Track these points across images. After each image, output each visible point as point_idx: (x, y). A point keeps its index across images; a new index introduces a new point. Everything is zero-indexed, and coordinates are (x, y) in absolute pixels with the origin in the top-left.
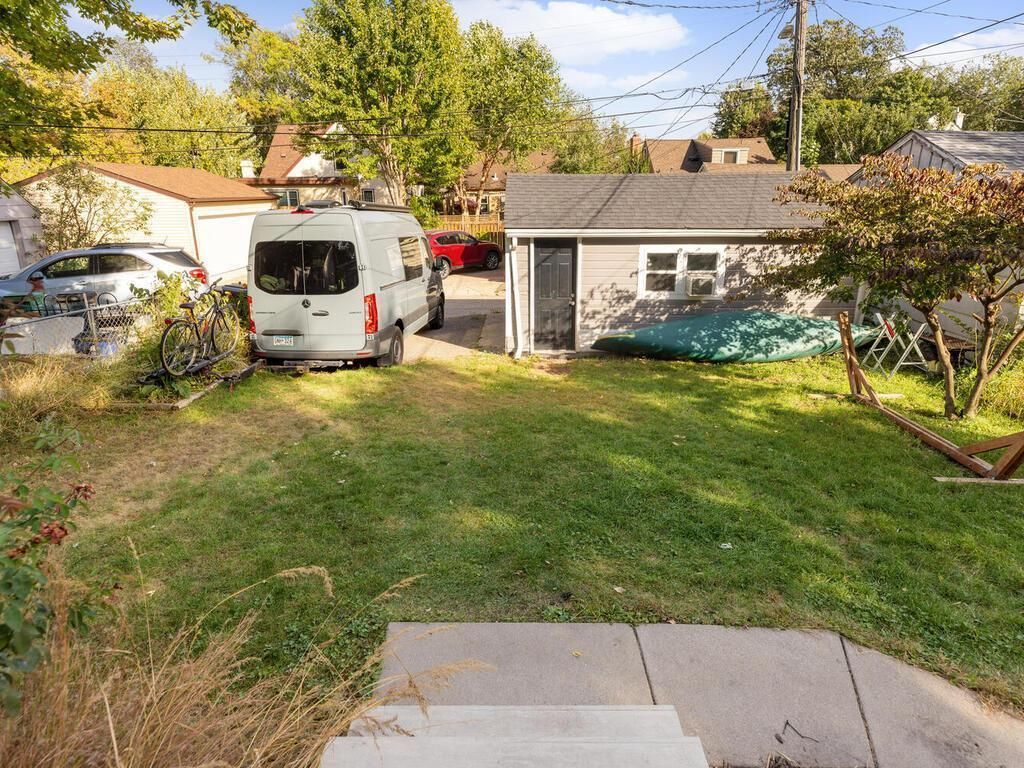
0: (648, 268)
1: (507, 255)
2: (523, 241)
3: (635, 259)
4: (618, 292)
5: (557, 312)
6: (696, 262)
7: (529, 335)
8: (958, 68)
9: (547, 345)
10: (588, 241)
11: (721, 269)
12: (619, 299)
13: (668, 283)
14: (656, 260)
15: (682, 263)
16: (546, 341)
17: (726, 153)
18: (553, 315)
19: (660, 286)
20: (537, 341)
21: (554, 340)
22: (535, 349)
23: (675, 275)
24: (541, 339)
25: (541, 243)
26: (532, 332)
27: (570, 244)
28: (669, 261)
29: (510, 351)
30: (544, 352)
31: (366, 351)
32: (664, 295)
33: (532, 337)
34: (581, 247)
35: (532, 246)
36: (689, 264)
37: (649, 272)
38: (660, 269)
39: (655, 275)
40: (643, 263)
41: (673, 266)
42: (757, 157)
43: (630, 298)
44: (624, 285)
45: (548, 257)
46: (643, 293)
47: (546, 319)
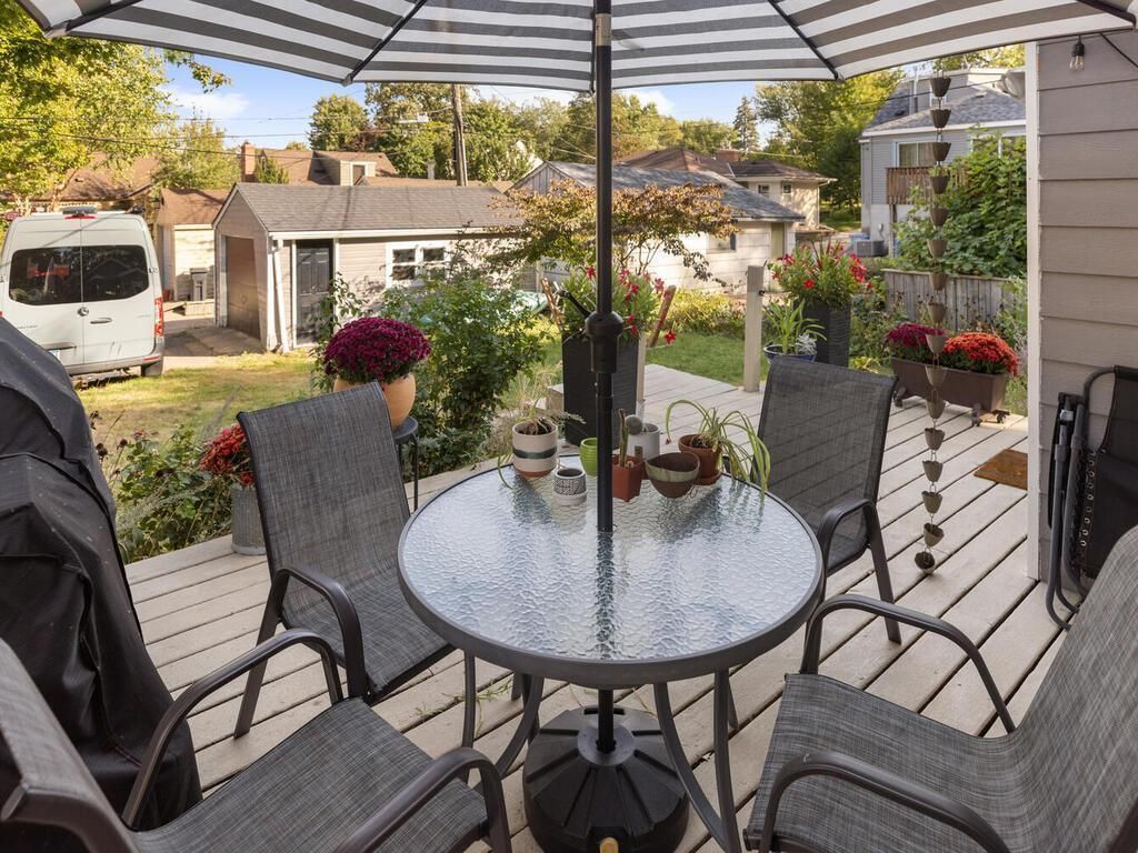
0: (394, 262)
1: (270, 257)
2: (288, 243)
3: (383, 254)
4: (369, 283)
5: (316, 306)
6: (430, 255)
7: (291, 331)
8: (518, 104)
9: (308, 338)
10: (343, 241)
11: (448, 258)
12: (371, 289)
13: (409, 273)
14: (398, 255)
15: (419, 256)
16: (306, 335)
17: (355, 166)
18: (313, 309)
19: (404, 275)
20: (298, 336)
21: (314, 333)
22: (298, 343)
23: (414, 267)
24: (302, 334)
25: (302, 244)
26: (294, 327)
27: (327, 244)
28: (409, 255)
29: (272, 348)
30: (305, 345)
31: (153, 356)
32: (407, 283)
33: (295, 333)
34: (337, 247)
35: (294, 247)
36: (425, 256)
37: (394, 265)
38: (403, 261)
39: (399, 267)
40: (390, 259)
41: (412, 259)
42: (382, 171)
43: (380, 288)
44: (375, 277)
45: (308, 257)
46: (390, 283)
47: (306, 314)
